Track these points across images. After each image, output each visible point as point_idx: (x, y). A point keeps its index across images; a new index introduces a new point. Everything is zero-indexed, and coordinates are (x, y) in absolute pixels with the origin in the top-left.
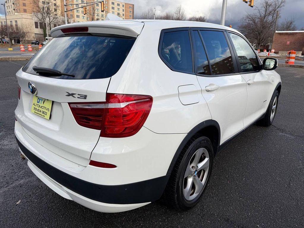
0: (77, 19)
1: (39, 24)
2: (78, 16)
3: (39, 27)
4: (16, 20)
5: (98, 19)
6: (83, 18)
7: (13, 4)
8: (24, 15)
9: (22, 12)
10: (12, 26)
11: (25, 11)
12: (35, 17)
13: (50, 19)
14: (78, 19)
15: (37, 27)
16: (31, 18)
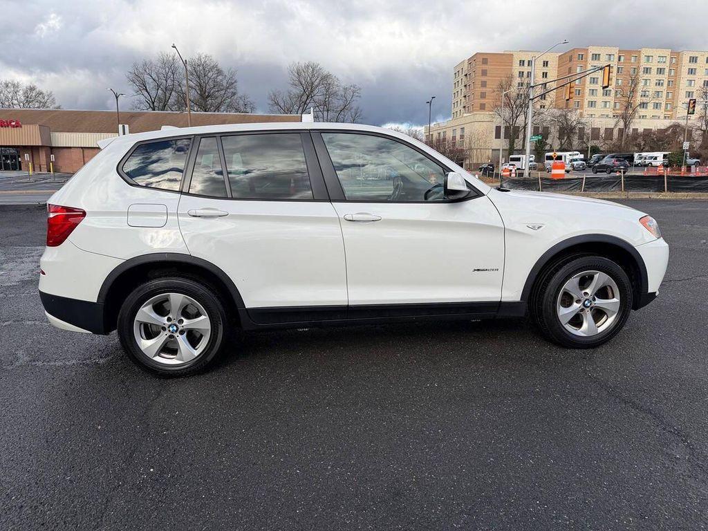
0: (587, 110)
1: (503, 130)
2: (592, 104)
3: (502, 134)
4: (462, 126)
5: (644, 103)
6: (605, 106)
7: (465, 96)
8: (478, 115)
9: (478, 111)
10: (454, 138)
11: (482, 107)
12: (498, 116)
13: (526, 118)
14: (592, 109)
15: (498, 136)
16: (489, 119)
